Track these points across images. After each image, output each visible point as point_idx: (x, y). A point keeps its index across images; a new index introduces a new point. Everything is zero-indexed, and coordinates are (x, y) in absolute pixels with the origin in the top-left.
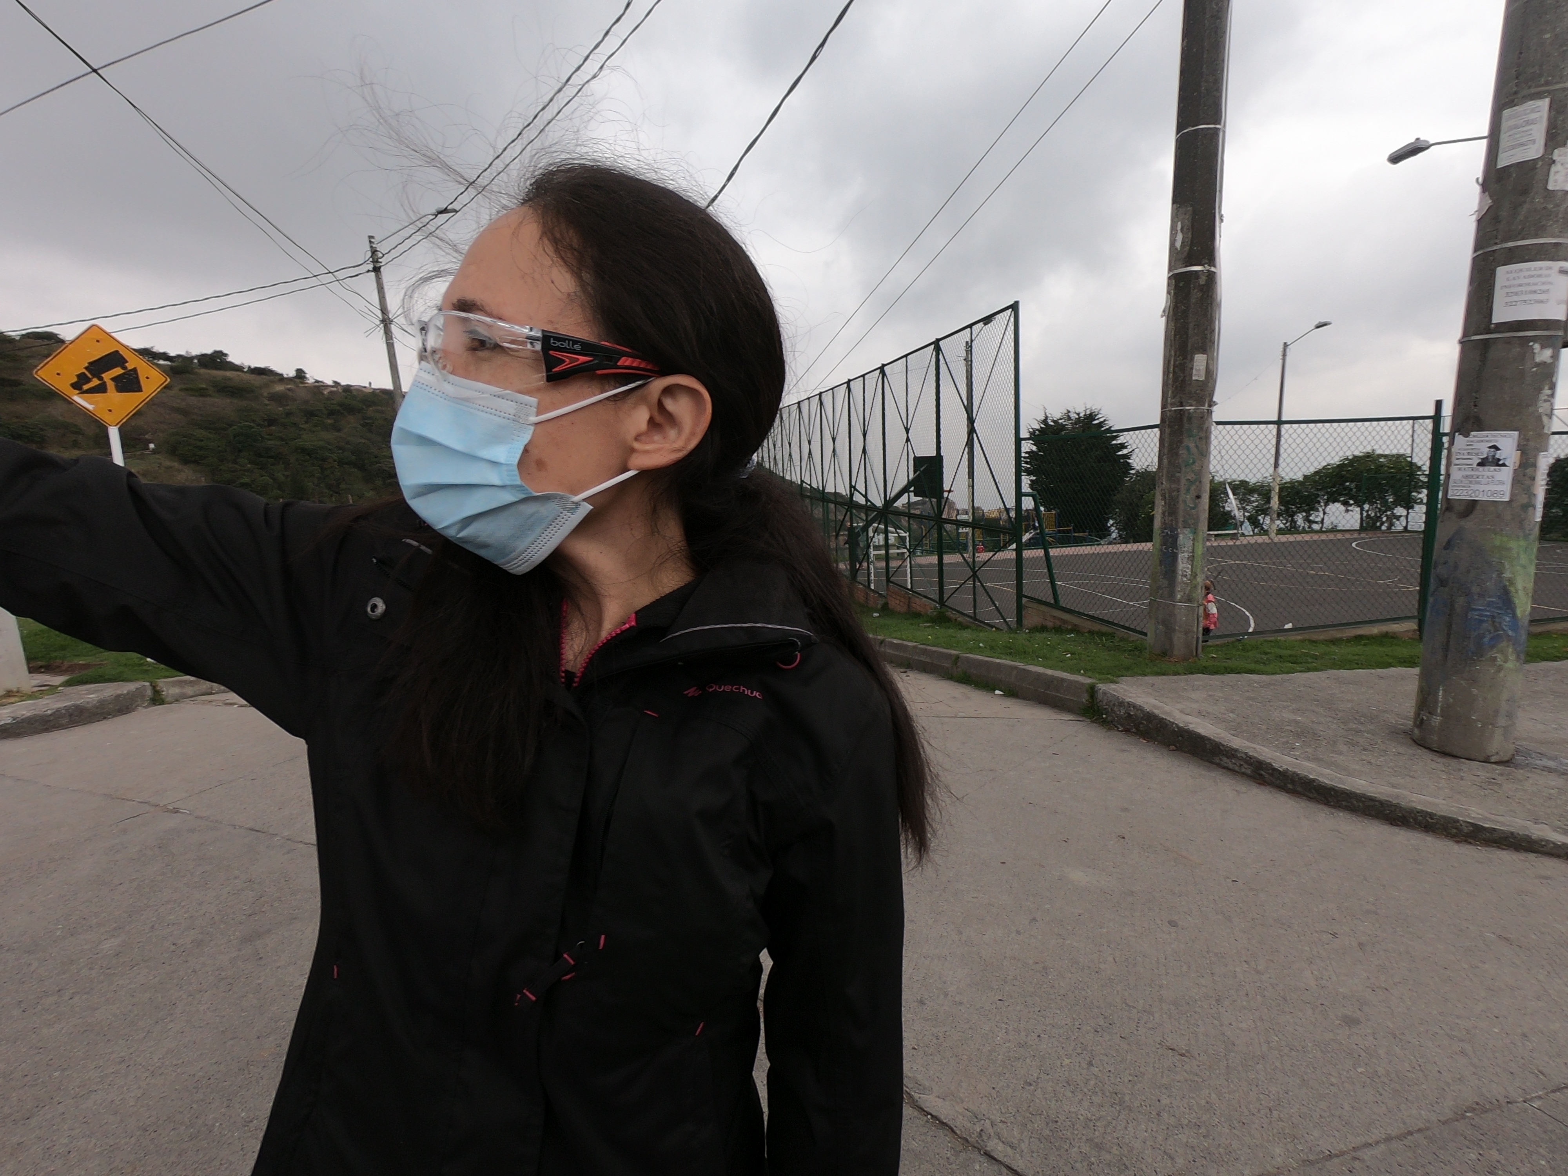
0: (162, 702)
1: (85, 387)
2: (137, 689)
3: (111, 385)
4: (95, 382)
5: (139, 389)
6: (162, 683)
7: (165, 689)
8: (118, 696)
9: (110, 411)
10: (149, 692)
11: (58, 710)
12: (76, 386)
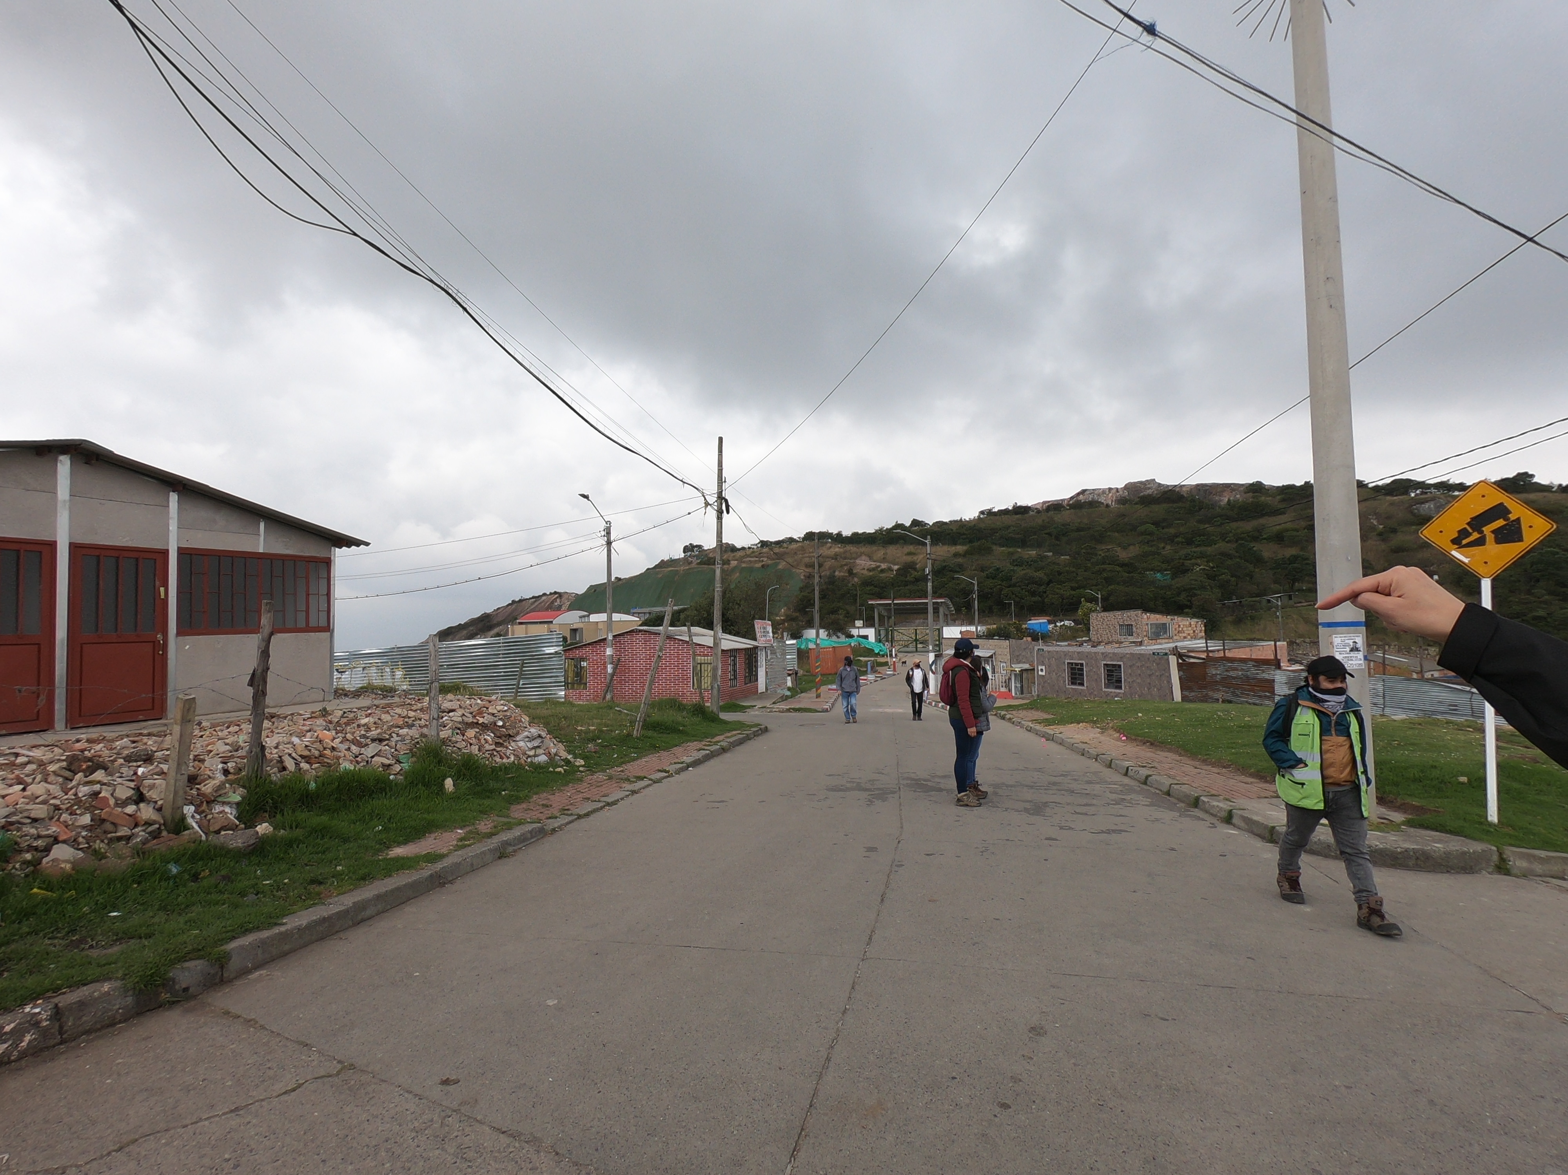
0: (1507, 873)
1: (1464, 542)
2: (1483, 851)
3: (1490, 537)
4: (1475, 536)
5: (1520, 539)
6: (1510, 852)
7: (1512, 859)
8: (1464, 853)
9: (1486, 563)
10: (1495, 858)
11: (1407, 850)
12: (1456, 542)
